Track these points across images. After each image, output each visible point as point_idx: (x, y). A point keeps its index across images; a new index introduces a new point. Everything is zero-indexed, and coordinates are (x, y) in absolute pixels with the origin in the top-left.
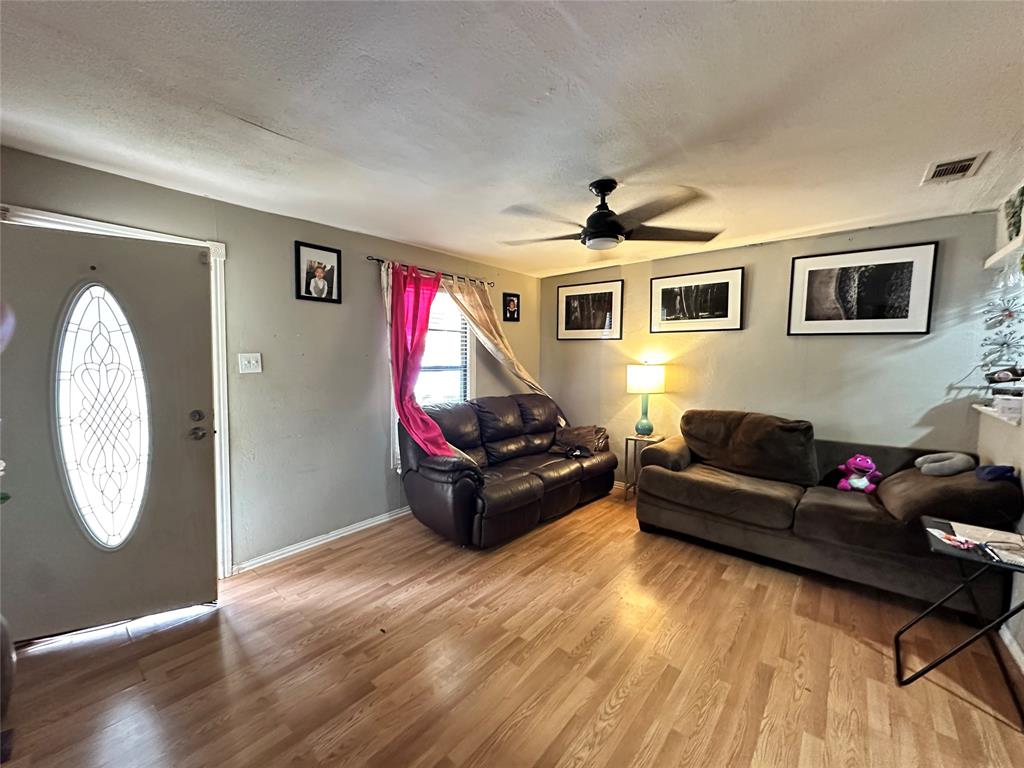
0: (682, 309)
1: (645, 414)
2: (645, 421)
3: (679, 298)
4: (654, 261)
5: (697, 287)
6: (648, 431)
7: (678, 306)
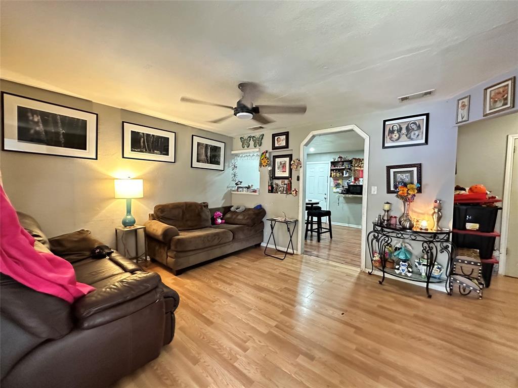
0: (144, 147)
1: (129, 212)
2: (129, 217)
3: (142, 139)
4: (122, 109)
5: (153, 135)
6: (133, 223)
7: (142, 144)
